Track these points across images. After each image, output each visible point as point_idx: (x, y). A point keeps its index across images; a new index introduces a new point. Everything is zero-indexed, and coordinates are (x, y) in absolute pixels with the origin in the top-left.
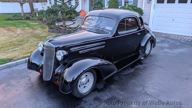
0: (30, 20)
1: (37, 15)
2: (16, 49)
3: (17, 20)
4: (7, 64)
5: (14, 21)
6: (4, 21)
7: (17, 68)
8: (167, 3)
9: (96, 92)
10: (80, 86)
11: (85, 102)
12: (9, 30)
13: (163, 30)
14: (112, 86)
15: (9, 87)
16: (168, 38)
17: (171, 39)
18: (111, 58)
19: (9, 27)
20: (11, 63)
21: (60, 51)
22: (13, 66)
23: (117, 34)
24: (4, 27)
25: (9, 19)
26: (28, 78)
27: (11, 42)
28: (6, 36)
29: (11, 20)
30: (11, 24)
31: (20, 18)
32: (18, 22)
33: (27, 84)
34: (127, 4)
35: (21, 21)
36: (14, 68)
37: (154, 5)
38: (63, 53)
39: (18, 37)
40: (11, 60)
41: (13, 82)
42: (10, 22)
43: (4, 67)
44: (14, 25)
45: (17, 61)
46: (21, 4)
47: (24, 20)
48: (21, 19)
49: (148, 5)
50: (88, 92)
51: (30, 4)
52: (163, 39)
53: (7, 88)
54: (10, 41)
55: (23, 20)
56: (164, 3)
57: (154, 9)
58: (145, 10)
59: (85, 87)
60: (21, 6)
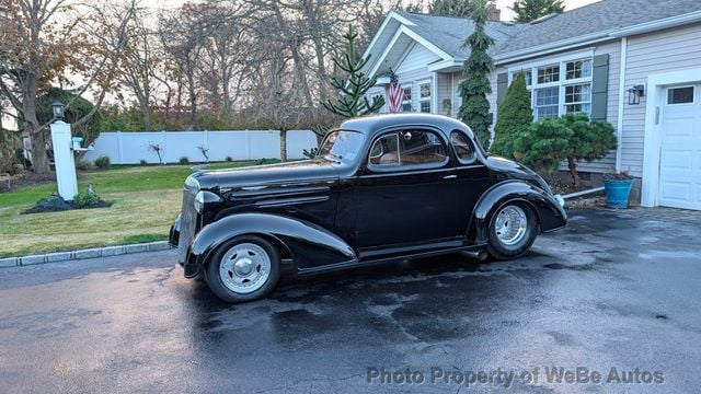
4: (152, 244)
7: (168, 253)
10: (231, 274)
15: (123, 276)
20: (160, 242)
21: (201, 192)
22: (163, 248)
23: (364, 169)
26: (170, 268)
33: (159, 275)
34: (574, 112)
36: (160, 253)
37: (658, 108)
38: (205, 197)
41: (137, 270)
43: (144, 249)
46: (281, 129)
49: (637, 111)
50: (252, 294)
53: (118, 277)
56: (692, 101)
57: (657, 123)
58: (627, 129)
59: (246, 281)
60: (281, 135)
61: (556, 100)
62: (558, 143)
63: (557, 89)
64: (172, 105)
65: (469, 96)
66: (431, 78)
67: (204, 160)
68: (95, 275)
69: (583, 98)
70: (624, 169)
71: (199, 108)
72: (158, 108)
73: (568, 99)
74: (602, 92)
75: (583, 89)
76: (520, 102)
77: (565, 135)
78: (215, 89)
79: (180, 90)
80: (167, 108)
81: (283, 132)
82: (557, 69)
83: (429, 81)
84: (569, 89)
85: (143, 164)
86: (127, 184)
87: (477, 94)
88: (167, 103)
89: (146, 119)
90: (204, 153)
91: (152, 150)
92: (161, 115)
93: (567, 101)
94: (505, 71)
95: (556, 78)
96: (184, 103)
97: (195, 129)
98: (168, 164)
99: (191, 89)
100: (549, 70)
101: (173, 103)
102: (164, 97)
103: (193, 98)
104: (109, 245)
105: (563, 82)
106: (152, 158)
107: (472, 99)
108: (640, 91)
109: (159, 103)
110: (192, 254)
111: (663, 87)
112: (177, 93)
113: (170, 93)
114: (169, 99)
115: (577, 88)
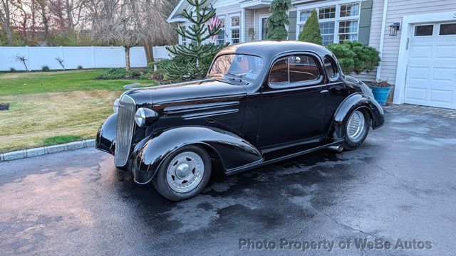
0: (139, 79)
1: (155, 69)
2: (94, 123)
3: (115, 79)
4: (68, 144)
5: (110, 80)
6: (91, 81)
7: (85, 151)
8: (440, 34)
9: (209, 196)
10: (173, 177)
11: (180, 208)
12: (94, 94)
13: (431, 100)
14: (247, 190)
15: (59, 177)
16: (441, 117)
17: (447, 119)
18: (256, 137)
19: (95, 90)
20: (76, 143)
21: (141, 109)
22: (79, 148)
23: (265, 86)
24: (86, 89)
25: (101, 78)
26: (96, 167)
27: (89, 113)
28: (85, 103)
29: (104, 79)
30: (101, 85)
31: (121, 75)
32: (114, 82)
33: (91, 175)
34: (345, 40)
35: (122, 80)
36: (79, 152)
37: (408, 39)
38: (146, 113)
39: (105, 106)
40: (77, 138)
41: (69, 171)
42: (102, 82)
43: (63, 149)
44: (106, 87)
45: (87, 141)
46: (126, 47)
47: (129, 78)
48: (123, 77)
49: (393, 40)
50: (191, 193)
51: (146, 49)
52: (424, 118)
53: (55, 178)
54: (89, 111)
55: (127, 78)
56: (431, 35)
57: (407, 49)
58: (385, 52)
59: (185, 182)
60: (126, 51)
61: (332, 31)
62: (348, 61)
63: (333, 23)
64: (29, 26)
65: (274, 26)
66: (241, 12)
67: (61, 68)
68: (32, 178)
69: (351, 30)
70: (384, 79)
71: (50, 29)
72: (17, 28)
73: (341, 31)
74: (366, 27)
75: (351, 24)
76: (315, 32)
77: (351, 56)
78: (60, 15)
79: (33, 16)
80: (24, 28)
81: (127, 48)
82: (334, 9)
83: (239, 15)
84: (342, 24)
85: (13, 71)
86: (10, 88)
87: (280, 25)
88: (24, 25)
89: (9, 36)
90: (60, 62)
91: (19, 61)
92: (19, 33)
93: (340, 32)
94: (294, 10)
95: (333, 16)
96: (38, 25)
97: (49, 45)
98: (32, 71)
99: (44, 14)
100: (327, 10)
101: (29, 25)
102: (21, 19)
103: (46, 21)
104: (31, 147)
105: (338, 18)
106: (19, 66)
107: (277, 28)
108: (397, 27)
109: (18, 24)
110: (143, 164)
111: (412, 24)
112: (32, 17)
113: (26, 17)
114: (25, 22)
115: (348, 23)
